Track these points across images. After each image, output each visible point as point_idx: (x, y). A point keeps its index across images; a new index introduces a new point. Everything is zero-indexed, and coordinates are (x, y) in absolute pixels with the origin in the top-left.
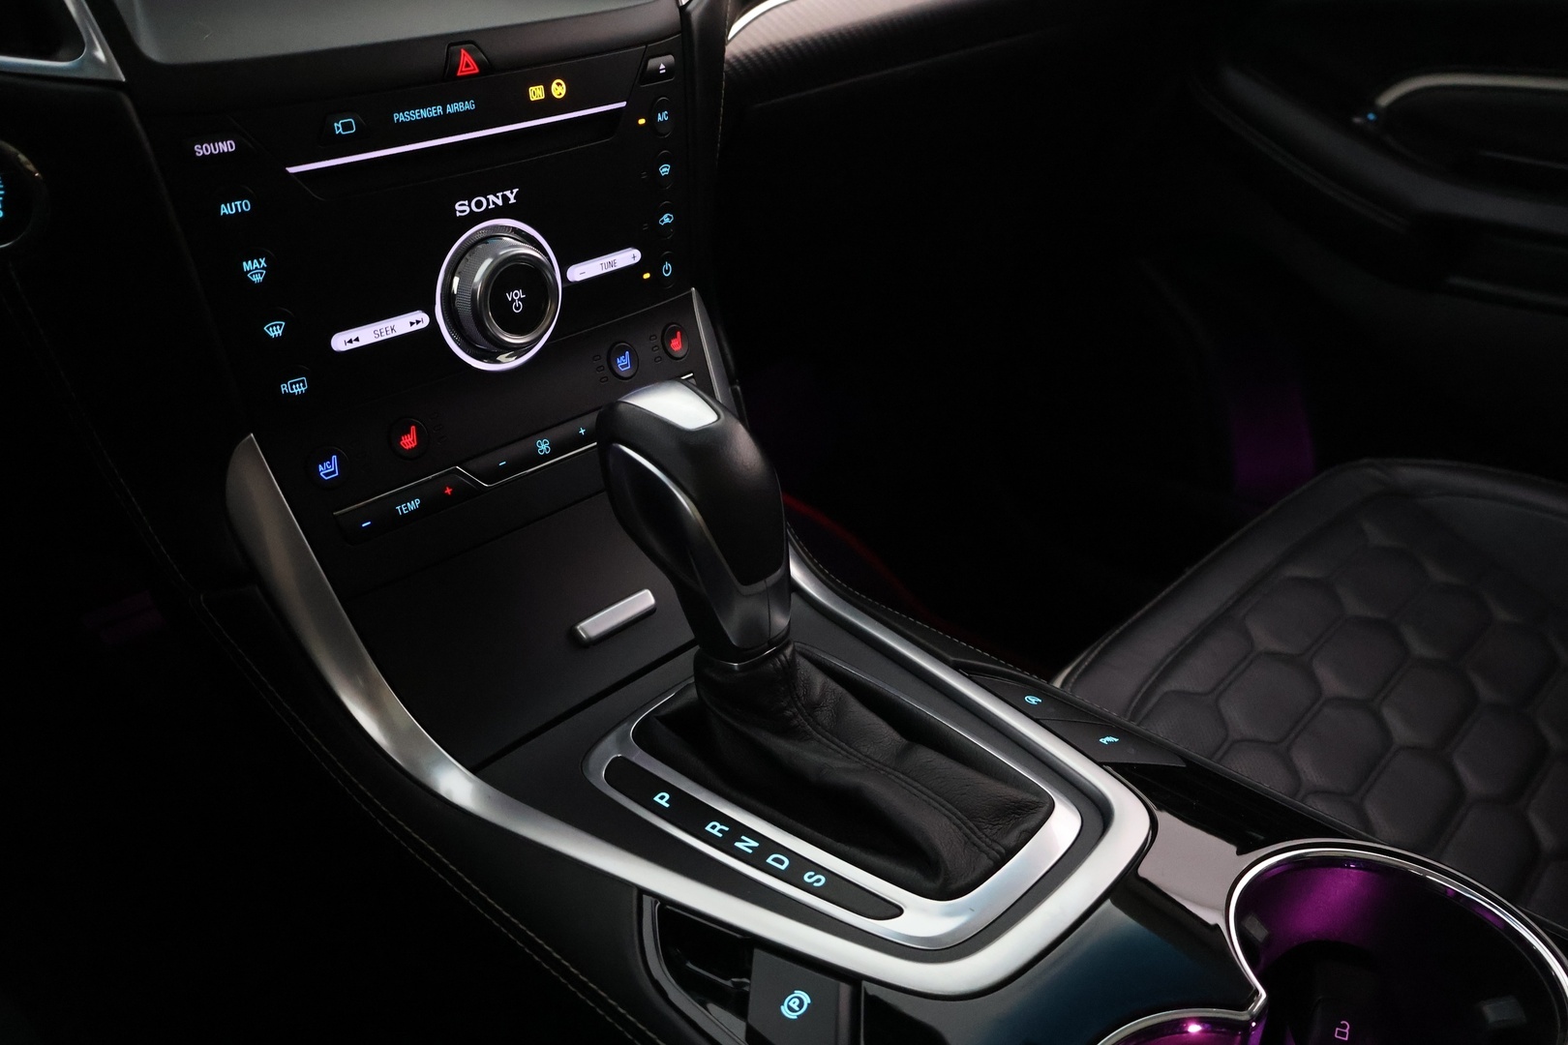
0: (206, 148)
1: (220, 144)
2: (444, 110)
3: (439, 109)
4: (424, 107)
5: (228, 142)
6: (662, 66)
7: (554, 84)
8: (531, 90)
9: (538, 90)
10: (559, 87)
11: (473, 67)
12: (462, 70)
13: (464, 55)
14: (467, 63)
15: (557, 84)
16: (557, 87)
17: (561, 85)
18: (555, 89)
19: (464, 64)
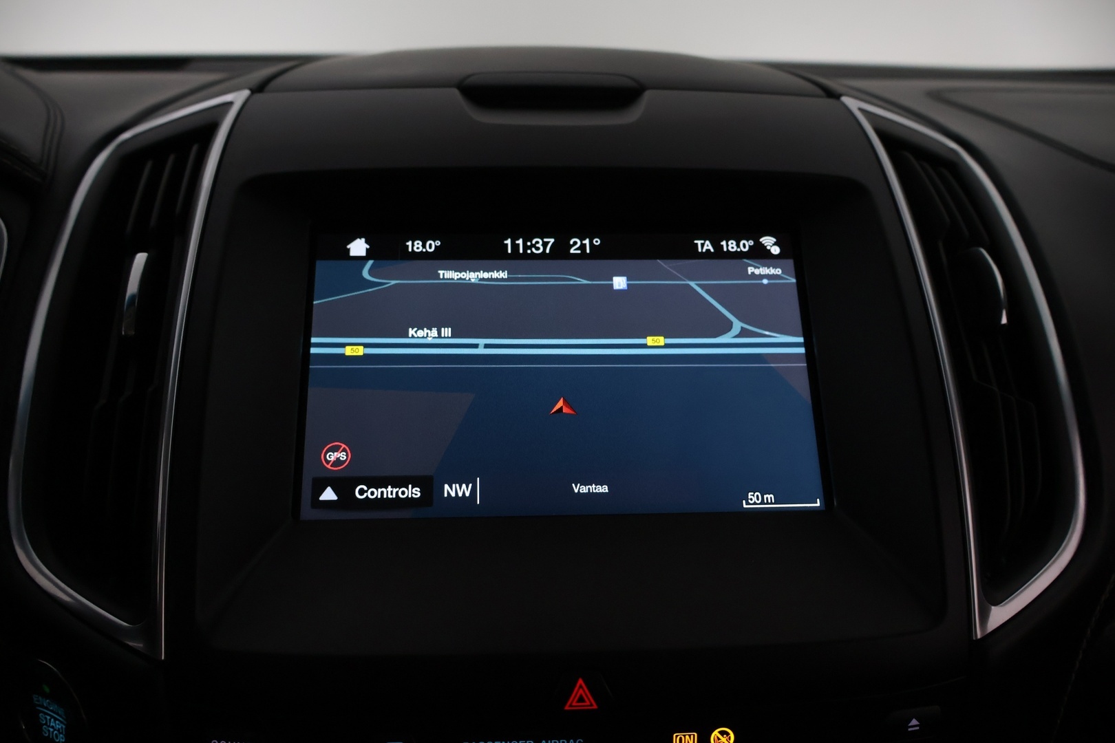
6: (914, 722)
7: (716, 733)
8: (677, 736)
9: (687, 737)
10: (723, 736)
11: (590, 703)
12: (572, 704)
13: (581, 687)
14: (581, 697)
15: (720, 732)
16: (720, 736)
17: (728, 734)
18: (716, 738)
19: (577, 698)
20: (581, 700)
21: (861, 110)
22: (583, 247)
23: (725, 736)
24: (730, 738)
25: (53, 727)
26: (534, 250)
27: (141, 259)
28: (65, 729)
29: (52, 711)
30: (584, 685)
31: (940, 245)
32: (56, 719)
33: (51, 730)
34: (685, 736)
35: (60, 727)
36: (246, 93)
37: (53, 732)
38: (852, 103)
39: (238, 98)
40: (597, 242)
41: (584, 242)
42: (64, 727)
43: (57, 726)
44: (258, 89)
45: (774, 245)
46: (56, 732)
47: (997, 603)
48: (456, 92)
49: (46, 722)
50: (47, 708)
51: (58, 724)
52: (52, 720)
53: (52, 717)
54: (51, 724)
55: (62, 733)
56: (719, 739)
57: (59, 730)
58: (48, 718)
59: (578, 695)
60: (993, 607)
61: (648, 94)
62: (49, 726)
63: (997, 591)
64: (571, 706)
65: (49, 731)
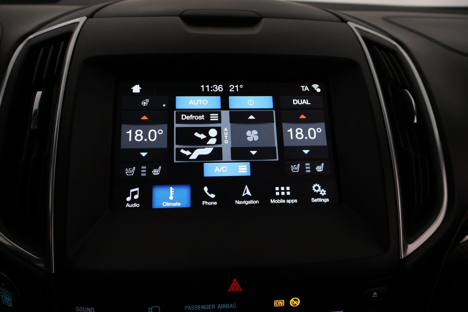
0: (81, 309)
1: (88, 308)
2: (216, 306)
3: (213, 306)
4: (204, 304)
5: (92, 308)
6: (375, 294)
7: (292, 300)
8: (276, 302)
9: (280, 302)
10: (295, 301)
11: (239, 289)
12: (231, 289)
13: (235, 282)
14: (235, 286)
15: (294, 300)
16: (294, 301)
17: (297, 300)
18: (292, 302)
19: (233, 287)
20: (235, 287)
21: (356, 28)
22: (235, 89)
23: (296, 301)
24: (298, 302)
25: (6, 300)
26: (214, 90)
27: (39, 94)
28: (12, 301)
29: (5, 293)
30: (236, 281)
31: (389, 88)
32: (8, 297)
33: (6, 301)
34: (279, 301)
35: (10, 300)
36: (85, 18)
37: (7, 302)
38: (352, 25)
39: (82, 20)
40: (241, 86)
41: (236, 86)
42: (11, 300)
43: (9, 300)
44: (90, 16)
45: (318, 88)
46: (8, 302)
47: (410, 243)
48: (179, 18)
49: (4, 298)
50: (3, 292)
51: (9, 299)
52: (6, 297)
53: (6, 296)
54: (6, 299)
55: (11, 303)
56: (293, 302)
57: (9, 301)
58: (4, 296)
59: (234, 286)
60: (409, 245)
61: (263, 20)
62: (5, 300)
63: (410, 238)
64: (231, 290)
65: (5, 302)
